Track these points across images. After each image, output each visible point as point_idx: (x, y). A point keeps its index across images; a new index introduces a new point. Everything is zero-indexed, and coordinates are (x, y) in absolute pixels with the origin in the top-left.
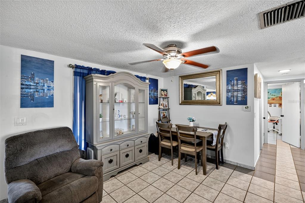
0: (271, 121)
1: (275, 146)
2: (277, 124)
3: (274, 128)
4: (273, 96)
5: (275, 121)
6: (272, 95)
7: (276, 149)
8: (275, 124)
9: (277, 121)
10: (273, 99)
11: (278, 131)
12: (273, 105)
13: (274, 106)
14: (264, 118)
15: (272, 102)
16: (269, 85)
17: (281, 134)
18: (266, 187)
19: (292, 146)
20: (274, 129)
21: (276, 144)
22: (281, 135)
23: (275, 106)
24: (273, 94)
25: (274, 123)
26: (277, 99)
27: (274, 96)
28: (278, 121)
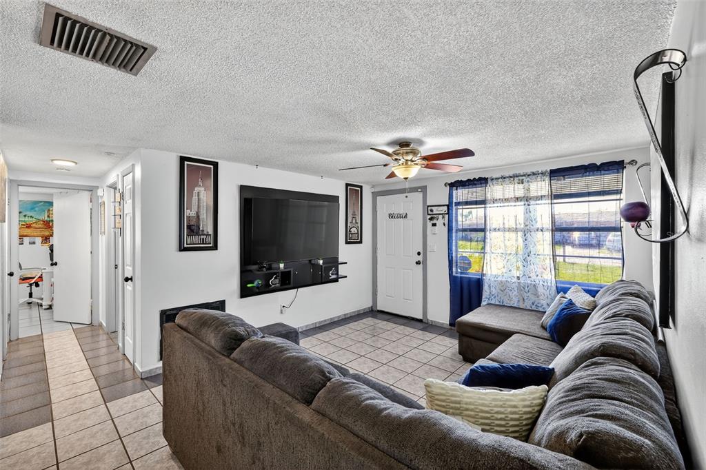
0: (24, 279)
1: (40, 338)
2: (37, 285)
3: (31, 295)
4: (27, 219)
5: (34, 278)
6: (25, 216)
7: (42, 344)
8: (34, 287)
9: (39, 277)
10: (29, 226)
11: (40, 301)
12: (26, 240)
13: (30, 243)
14: (11, 274)
15: (25, 234)
16: (21, 189)
17: (48, 307)
18: (33, 445)
19: (75, 326)
20: (32, 300)
21: (40, 333)
22: (50, 307)
23: (34, 243)
24: (29, 214)
25: (31, 285)
26: (37, 226)
27: (30, 219)
28: (41, 277)
